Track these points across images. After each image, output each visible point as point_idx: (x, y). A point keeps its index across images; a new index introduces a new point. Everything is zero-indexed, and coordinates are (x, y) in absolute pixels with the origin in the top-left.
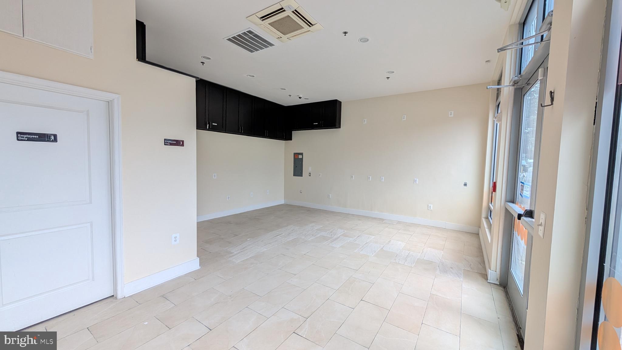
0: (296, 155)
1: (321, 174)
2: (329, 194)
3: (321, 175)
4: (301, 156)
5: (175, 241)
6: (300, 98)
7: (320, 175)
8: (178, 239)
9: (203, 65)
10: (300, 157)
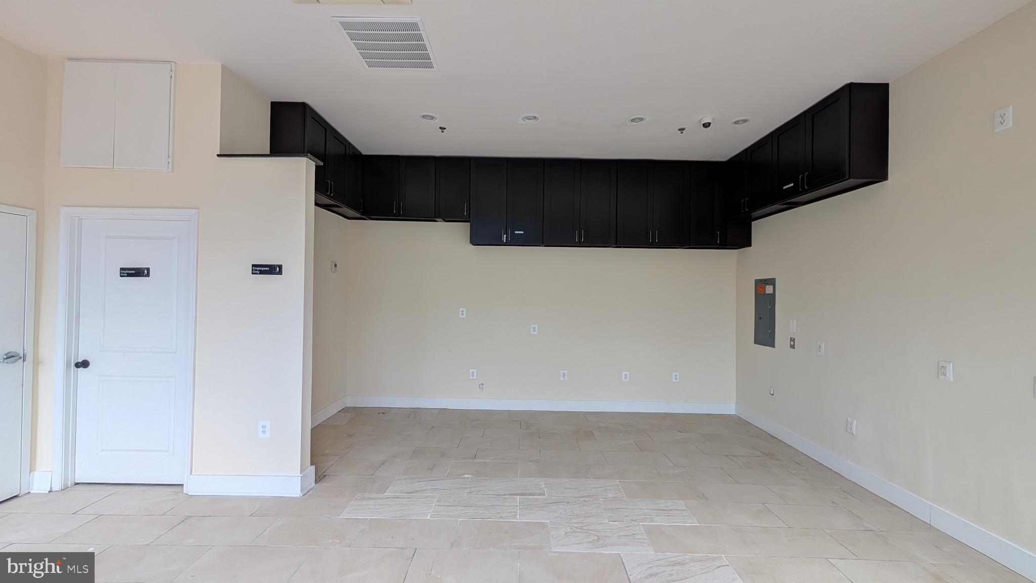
0: (761, 284)
1: (823, 345)
2: (850, 419)
3: (823, 350)
4: (771, 287)
5: (264, 432)
6: (707, 125)
7: (820, 347)
8: (268, 430)
9: (442, 132)
10: (769, 290)
